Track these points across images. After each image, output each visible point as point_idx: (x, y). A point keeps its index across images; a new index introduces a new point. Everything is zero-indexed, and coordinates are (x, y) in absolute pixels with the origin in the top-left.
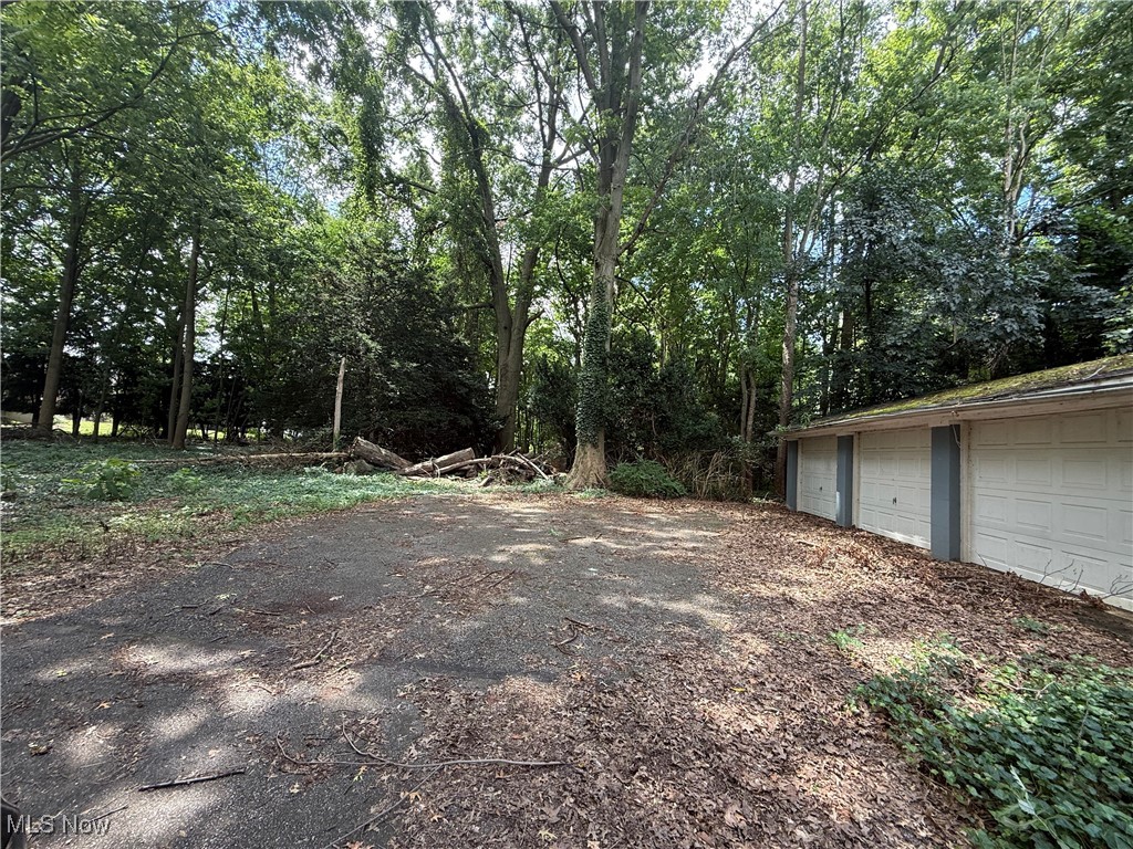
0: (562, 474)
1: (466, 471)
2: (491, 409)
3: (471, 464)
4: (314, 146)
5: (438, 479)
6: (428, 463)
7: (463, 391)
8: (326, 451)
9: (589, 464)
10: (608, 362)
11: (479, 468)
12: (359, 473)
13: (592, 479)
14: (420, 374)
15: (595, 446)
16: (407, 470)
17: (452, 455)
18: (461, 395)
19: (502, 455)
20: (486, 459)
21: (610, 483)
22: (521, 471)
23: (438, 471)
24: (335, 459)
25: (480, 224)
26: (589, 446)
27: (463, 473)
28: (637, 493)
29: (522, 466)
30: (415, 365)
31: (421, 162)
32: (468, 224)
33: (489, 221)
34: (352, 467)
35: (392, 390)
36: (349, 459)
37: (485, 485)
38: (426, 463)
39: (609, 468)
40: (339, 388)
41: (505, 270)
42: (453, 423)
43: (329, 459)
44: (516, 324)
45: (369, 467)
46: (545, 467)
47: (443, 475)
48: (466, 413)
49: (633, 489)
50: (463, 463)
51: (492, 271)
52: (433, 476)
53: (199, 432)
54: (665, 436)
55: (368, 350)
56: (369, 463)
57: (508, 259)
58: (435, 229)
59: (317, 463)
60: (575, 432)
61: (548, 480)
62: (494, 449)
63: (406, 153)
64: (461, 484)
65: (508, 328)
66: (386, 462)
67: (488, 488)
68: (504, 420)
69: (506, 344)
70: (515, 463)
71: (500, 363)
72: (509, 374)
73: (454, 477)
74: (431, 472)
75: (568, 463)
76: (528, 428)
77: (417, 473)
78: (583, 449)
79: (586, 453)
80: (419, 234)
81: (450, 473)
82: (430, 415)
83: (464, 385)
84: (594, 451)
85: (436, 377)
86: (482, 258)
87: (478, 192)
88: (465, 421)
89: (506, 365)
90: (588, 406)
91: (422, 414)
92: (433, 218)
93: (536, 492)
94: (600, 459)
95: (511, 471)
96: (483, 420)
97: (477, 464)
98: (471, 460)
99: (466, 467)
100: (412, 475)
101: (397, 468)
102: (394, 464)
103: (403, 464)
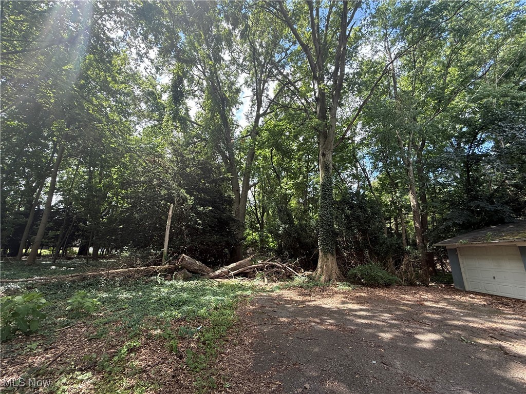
1: (248, 273)
3: (250, 269)
5: (233, 279)
6: (225, 269)
8: (159, 264)
12: (185, 279)
13: (334, 276)
16: (212, 275)
17: (238, 263)
20: (259, 265)
23: (232, 274)
27: (246, 275)
30: (211, 208)
36: (177, 269)
38: (223, 269)
44: (244, 189)
45: (190, 275)
47: (236, 275)
50: (245, 268)
51: (230, 162)
52: (230, 278)
56: (189, 271)
59: (156, 273)
61: (301, 277)
65: (238, 191)
66: (200, 270)
69: (238, 199)
72: (240, 215)
73: (241, 278)
74: (226, 276)
77: (218, 277)
84: (332, 258)
97: (254, 269)
98: (250, 266)
99: (247, 271)
100: (216, 278)
101: (205, 274)
102: (204, 272)
103: (209, 271)
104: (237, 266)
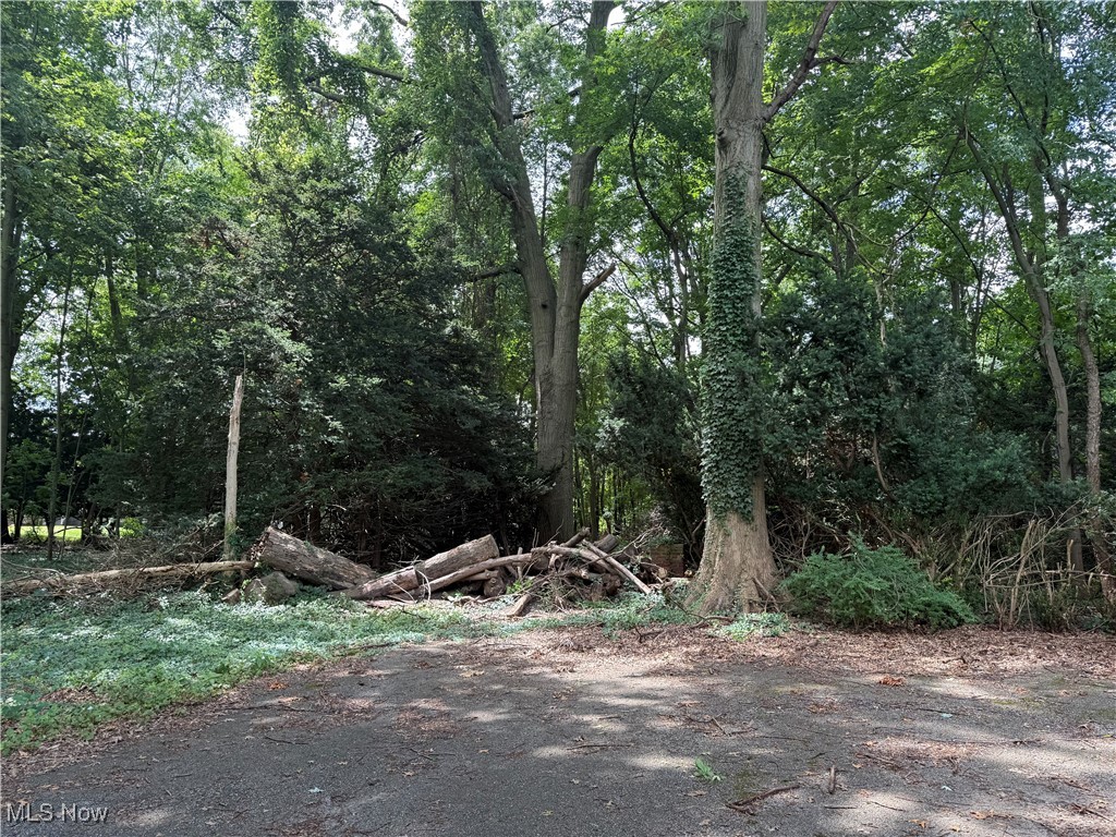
0: (679, 581)
1: (484, 581)
2: (529, 458)
3: (492, 569)
4: (200, 25)
5: (427, 602)
6: (408, 572)
7: (470, 424)
8: (210, 559)
9: (737, 558)
10: (761, 338)
11: (507, 575)
12: (272, 600)
13: (747, 592)
14: (388, 398)
15: (746, 517)
16: (368, 587)
17: (454, 551)
18: (467, 432)
19: (551, 546)
20: (520, 556)
21: (788, 598)
22: (593, 576)
23: (428, 586)
24: (229, 574)
25: (485, 123)
26: (733, 519)
27: (475, 588)
28: (861, 622)
29: (593, 568)
30: (376, 380)
31: (382, 36)
32: (467, 124)
33: (503, 117)
34: (260, 588)
35: (335, 432)
36: (251, 572)
37: (523, 612)
38: (404, 572)
39: (783, 565)
40: (234, 435)
41: (538, 210)
42: (457, 487)
43: (212, 574)
44: (563, 297)
45: (291, 586)
46: (642, 568)
47: (438, 592)
48: (480, 468)
49: (851, 612)
50: (476, 568)
51: (514, 206)
52: (417, 598)
53: (43, 531)
54: (912, 488)
55: (287, 358)
56: (291, 577)
57: (541, 191)
58: (409, 143)
59: (190, 583)
60: (700, 490)
61: (651, 595)
62: (537, 535)
63: (355, 26)
64: (474, 611)
65: (549, 306)
66: (324, 573)
67: (529, 618)
68: (552, 475)
69: (546, 336)
70: (578, 561)
71: (539, 372)
72: (556, 391)
73: (458, 597)
74: (414, 590)
75: (687, 557)
76: (595, 487)
77: (385, 594)
78: (721, 526)
79: (727, 534)
80: (382, 158)
81: (451, 588)
82: (409, 475)
83: (475, 414)
84: (745, 528)
85: (418, 402)
86: (496, 184)
87: (480, 67)
88: (476, 482)
89: (549, 375)
90: (723, 434)
91: (394, 474)
92: (404, 125)
93: (630, 626)
94: (760, 545)
95: (573, 578)
96: (513, 479)
97: (504, 568)
98: (491, 561)
99: (482, 576)
100: (377, 598)
101: (345, 584)
102: (340, 578)
103: (357, 576)
104: (450, 560)
